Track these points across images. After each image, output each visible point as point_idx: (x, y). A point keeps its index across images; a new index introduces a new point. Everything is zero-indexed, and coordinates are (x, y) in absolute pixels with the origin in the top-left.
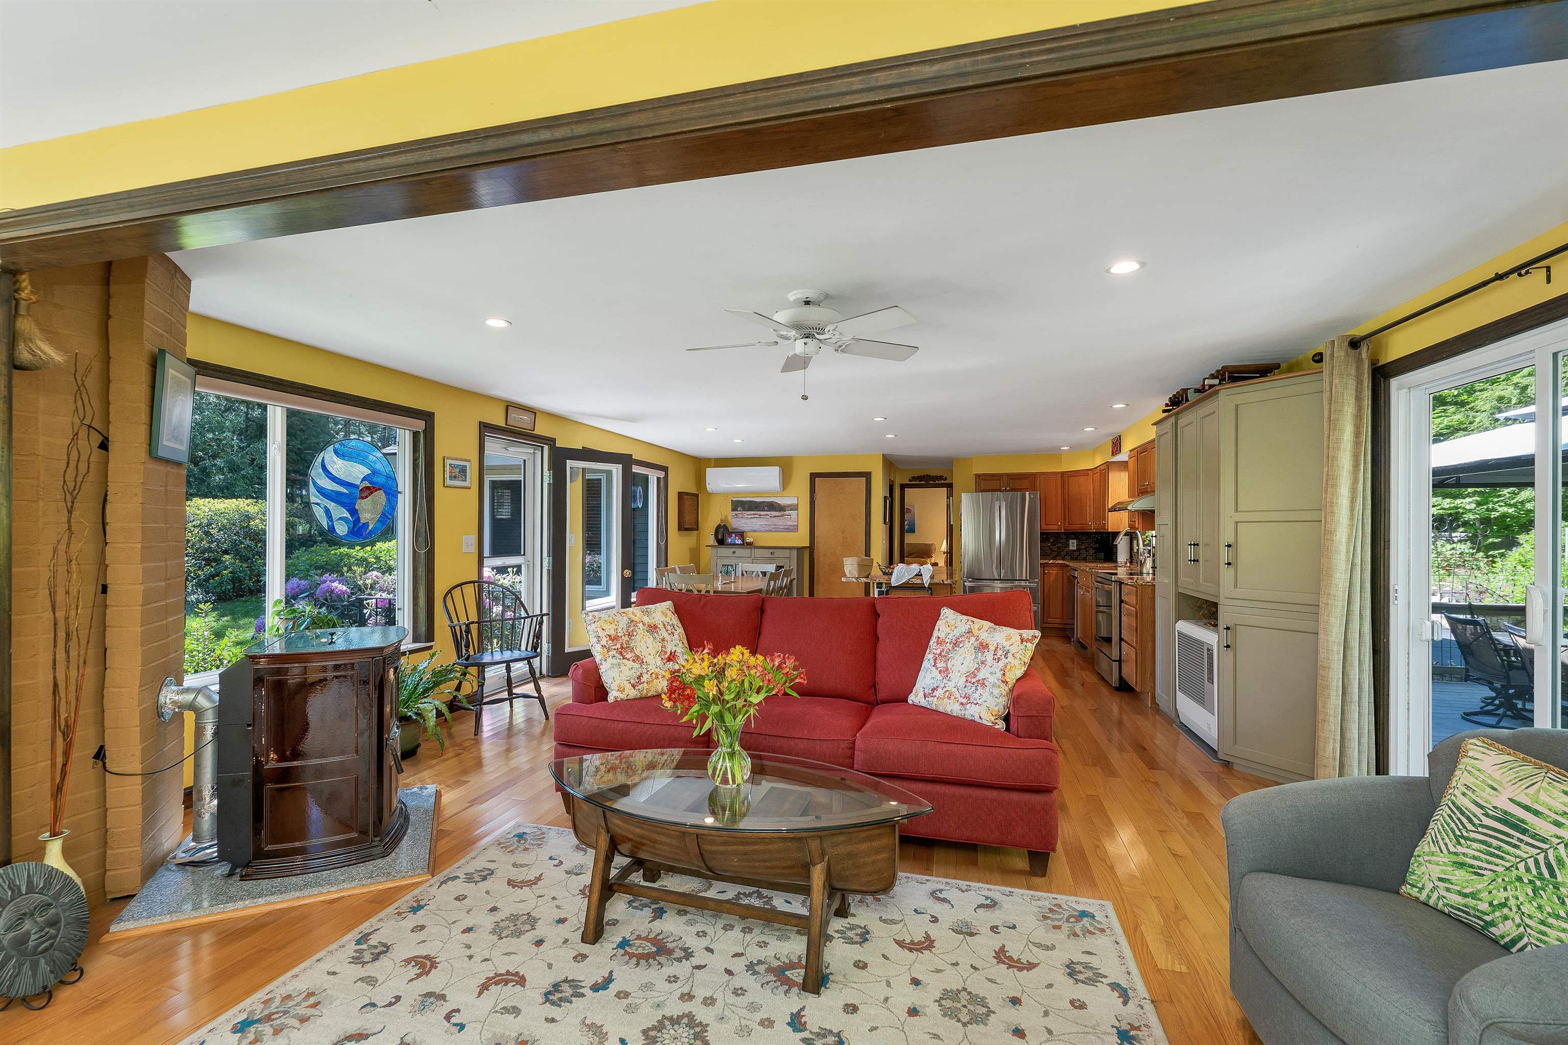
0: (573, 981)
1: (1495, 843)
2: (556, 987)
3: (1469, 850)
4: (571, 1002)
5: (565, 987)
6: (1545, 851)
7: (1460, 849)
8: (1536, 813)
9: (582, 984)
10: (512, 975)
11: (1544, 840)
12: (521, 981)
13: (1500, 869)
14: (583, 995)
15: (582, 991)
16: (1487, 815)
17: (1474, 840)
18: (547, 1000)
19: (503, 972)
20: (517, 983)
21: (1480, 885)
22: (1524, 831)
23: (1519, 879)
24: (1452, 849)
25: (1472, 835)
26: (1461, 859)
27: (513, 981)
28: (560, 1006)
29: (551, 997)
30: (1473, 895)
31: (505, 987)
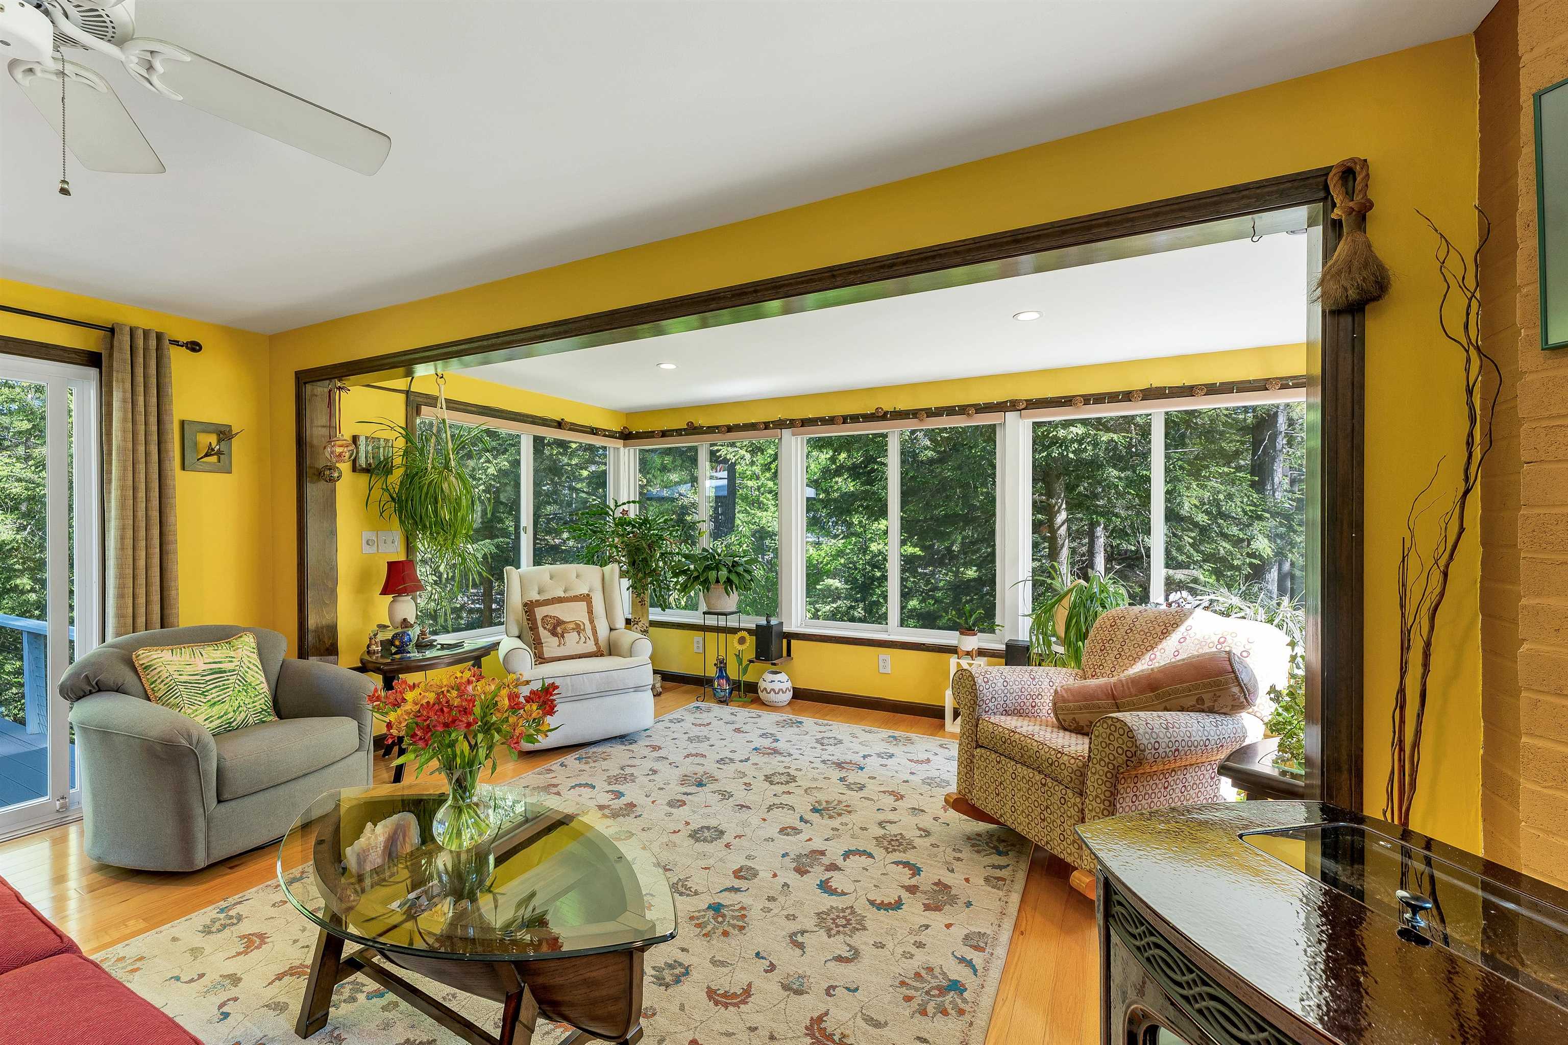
0: (660, 985)
1: (220, 684)
2: (677, 980)
3: (213, 695)
4: (666, 963)
5: (668, 979)
6: (238, 674)
7: (209, 698)
8: (220, 662)
9: (653, 979)
10: (721, 1003)
11: (234, 671)
12: (711, 993)
13: (231, 693)
14: (654, 968)
15: (654, 973)
16: (203, 676)
17: (211, 689)
18: (687, 968)
19: (731, 1008)
20: (715, 992)
21: (226, 706)
22: (225, 672)
23: (239, 691)
24: (205, 701)
25: (208, 688)
26: (212, 702)
27: (718, 995)
28: (675, 961)
29: (683, 970)
30: (225, 714)
31: (727, 989)
